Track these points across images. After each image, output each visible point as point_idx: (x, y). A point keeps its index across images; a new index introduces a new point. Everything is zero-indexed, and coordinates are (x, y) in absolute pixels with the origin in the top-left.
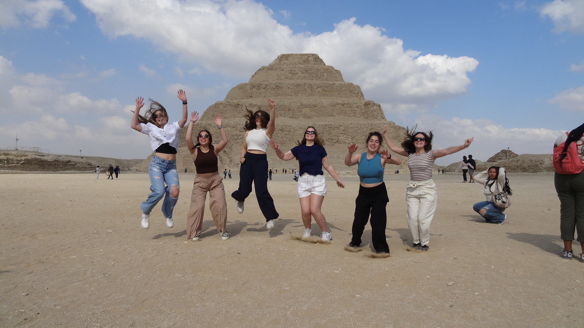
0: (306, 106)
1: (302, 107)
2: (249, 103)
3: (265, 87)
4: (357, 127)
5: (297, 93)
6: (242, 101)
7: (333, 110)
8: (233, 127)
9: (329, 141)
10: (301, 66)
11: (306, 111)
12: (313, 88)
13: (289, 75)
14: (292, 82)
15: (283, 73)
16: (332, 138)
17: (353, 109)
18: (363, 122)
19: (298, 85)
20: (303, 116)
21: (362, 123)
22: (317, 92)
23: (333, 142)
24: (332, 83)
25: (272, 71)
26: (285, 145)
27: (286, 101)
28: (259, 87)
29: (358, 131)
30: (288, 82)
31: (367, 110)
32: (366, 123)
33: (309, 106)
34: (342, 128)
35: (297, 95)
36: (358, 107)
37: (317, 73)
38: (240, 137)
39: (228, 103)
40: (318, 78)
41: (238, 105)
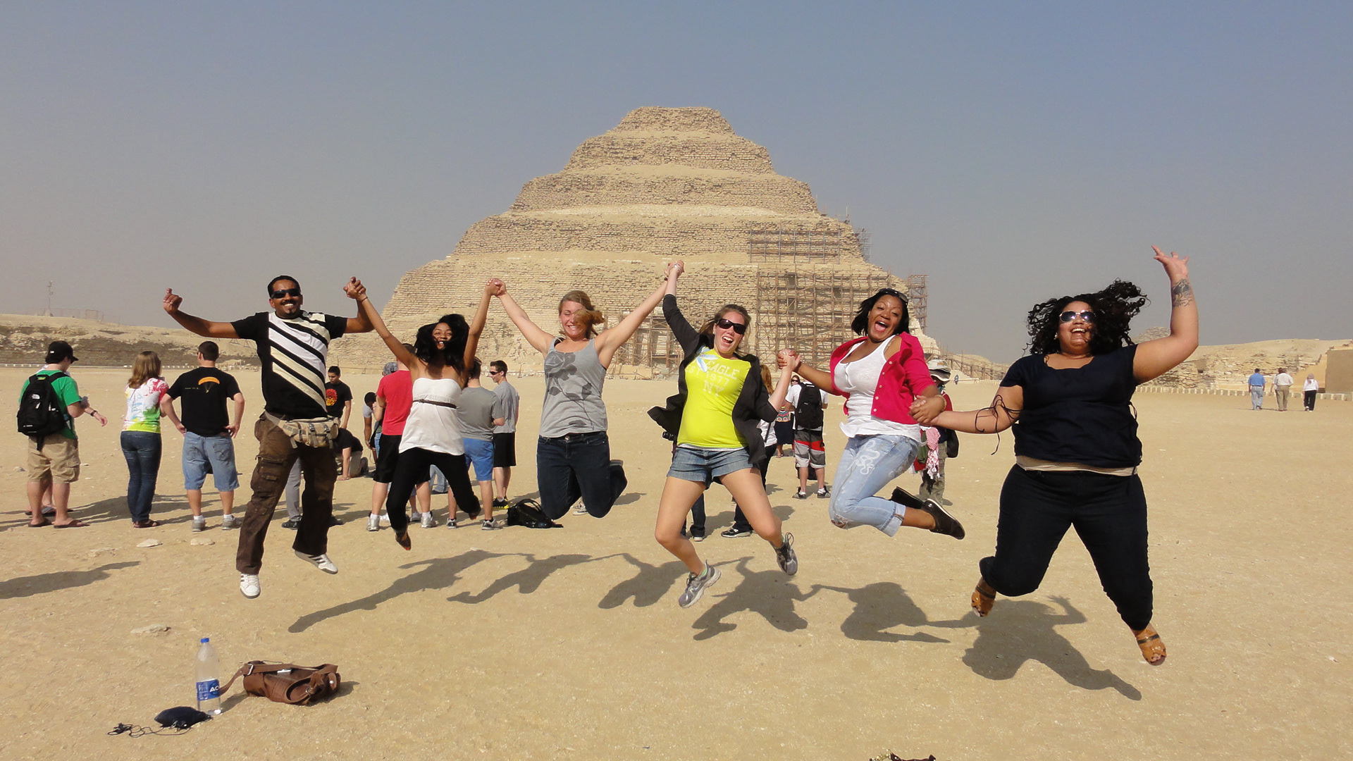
3: (598, 183)
12: (704, 187)
22: (713, 195)
24: (746, 175)
28: (585, 182)
33: (694, 227)
36: (801, 231)
37: (715, 152)
40: (717, 163)
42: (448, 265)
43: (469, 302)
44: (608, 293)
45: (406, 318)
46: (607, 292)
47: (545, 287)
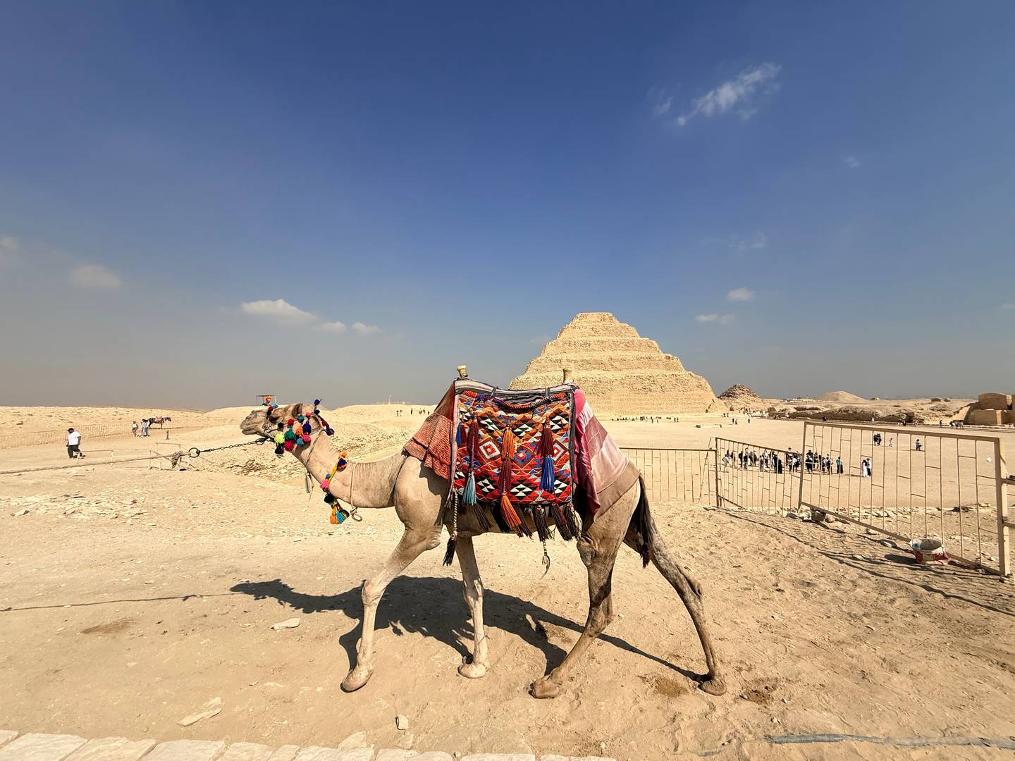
1: (612, 361)
3: (575, 344)
5: (603, 348)
6: (559, 357)
7: (640, 363)
10: (600, 324)
11: (617, 364)
12: (616, 344)
13: (592, 332)
14: (596, 338)
15: (586, 331)
16: (644, 388)
17: (657, 362)
20: (615, 369)
21: (668, 374)
22: (621, 347)
23: (646, 391)
24: (631, 339)
25: (575, 329)
26: (605, 394)
27: (597, 356)
28: (569, 344)
29: (666, 381)
30: (591, 338)
31: (668, 362)
32: (671, 374)
33: (618, 360)
35: (605, 350)
36: (660, 360)
40: (618, 334)
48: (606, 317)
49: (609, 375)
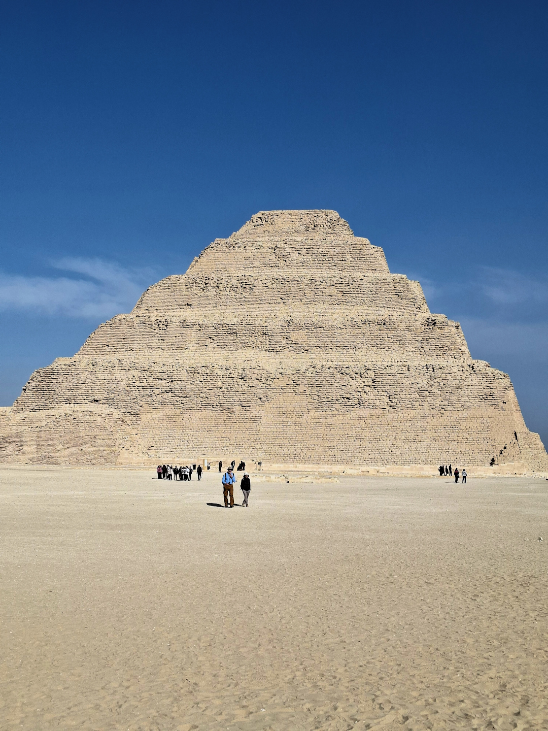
0: (298, 327)
1: (291, 328)
2: (182, 318)
3: (219, 285)
4: (402, 372)
5: (283, 296)
6: (168, 315)
7: (356, 335)
8: (143, 369)
9: (341, 401)
10: (299, 239)
11: (298, 336)
12: (318, 287)
13: (271, 258)
14: (275, 273)
15: (258, 255)
16: (348, 396)
17: (400, 334)
18: (417, 361)
19: (287, 280)
20: (291, 349)
21: (416, 363)
22: (327, 294)
23: (348, 404)
24: (360, 275)
25: (237, 248)
26: (248, 408)
27: (259, 315)
28: (206, 284)
29: (404, 382)
30: (267, 272)
31: (430, 335)
32: (423, 364)
33: (306, 326)
34: (371, 374)
35: (285, 301)
36: (409, 329)
37: (332, 253)
38: (157, 391)
39: (138, 319)
40: (333, 264)
41: (158, 323)
42: (74, 363)
43: (92, 398)
44: (223, 389)
45: (32, 414)
46: (221, 388)
47: (163, 383)
48: (321, 221)
49: (269, 363)
